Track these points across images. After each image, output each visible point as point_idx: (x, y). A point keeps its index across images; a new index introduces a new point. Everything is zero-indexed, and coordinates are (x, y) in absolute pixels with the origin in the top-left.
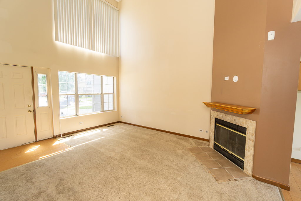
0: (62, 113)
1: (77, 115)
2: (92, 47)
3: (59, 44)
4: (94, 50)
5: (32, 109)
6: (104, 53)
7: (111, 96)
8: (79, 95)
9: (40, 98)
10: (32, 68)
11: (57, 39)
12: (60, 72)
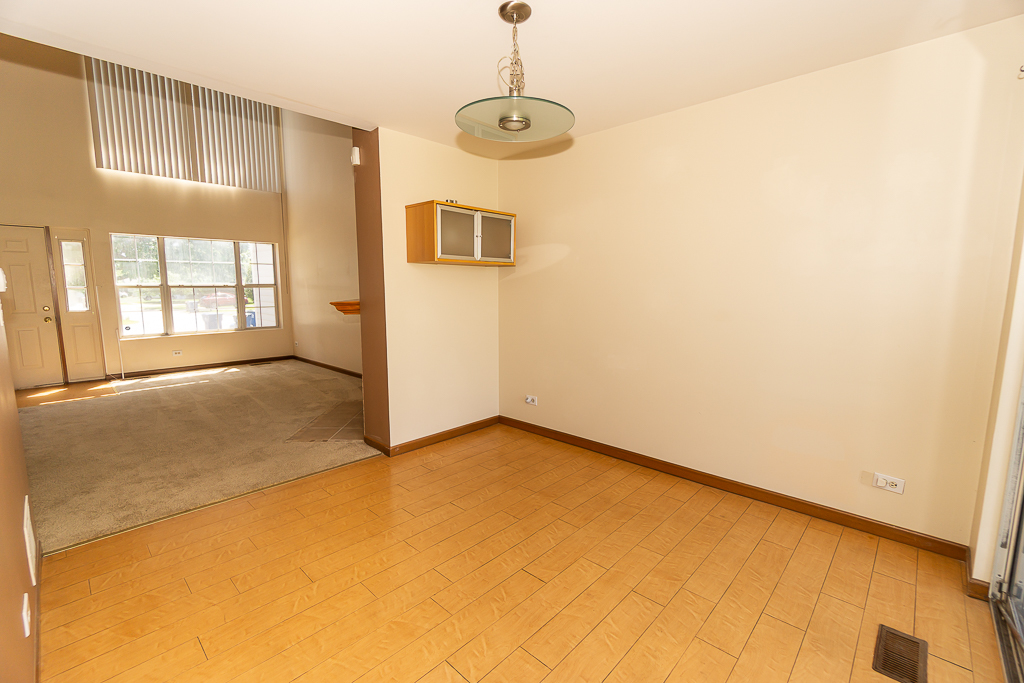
0: (128, 328)
1: (167, 334)
2: (194, 174)
3: (107, 173)
4: (203, 180)
5: (52, 314)
6: (234, 185)
7: (271, 291)
8: (172, 289)
9: (71, 294)
10: (47, 229)
11: (99, 164)
12: (115, 237)
